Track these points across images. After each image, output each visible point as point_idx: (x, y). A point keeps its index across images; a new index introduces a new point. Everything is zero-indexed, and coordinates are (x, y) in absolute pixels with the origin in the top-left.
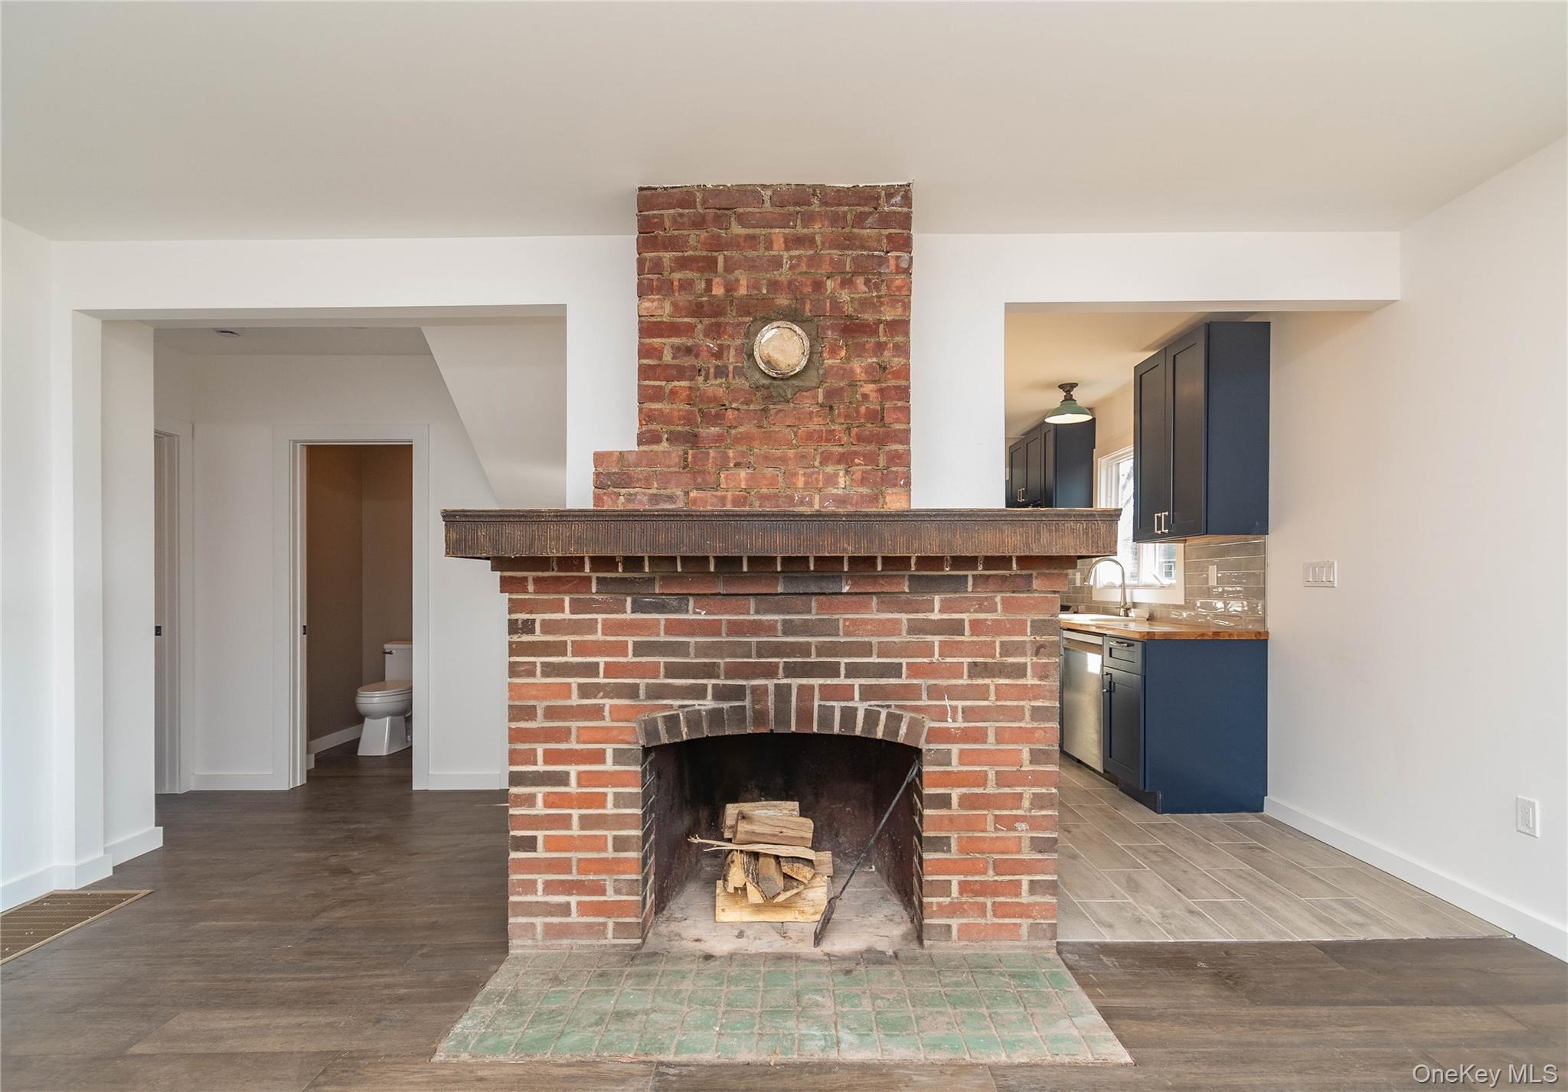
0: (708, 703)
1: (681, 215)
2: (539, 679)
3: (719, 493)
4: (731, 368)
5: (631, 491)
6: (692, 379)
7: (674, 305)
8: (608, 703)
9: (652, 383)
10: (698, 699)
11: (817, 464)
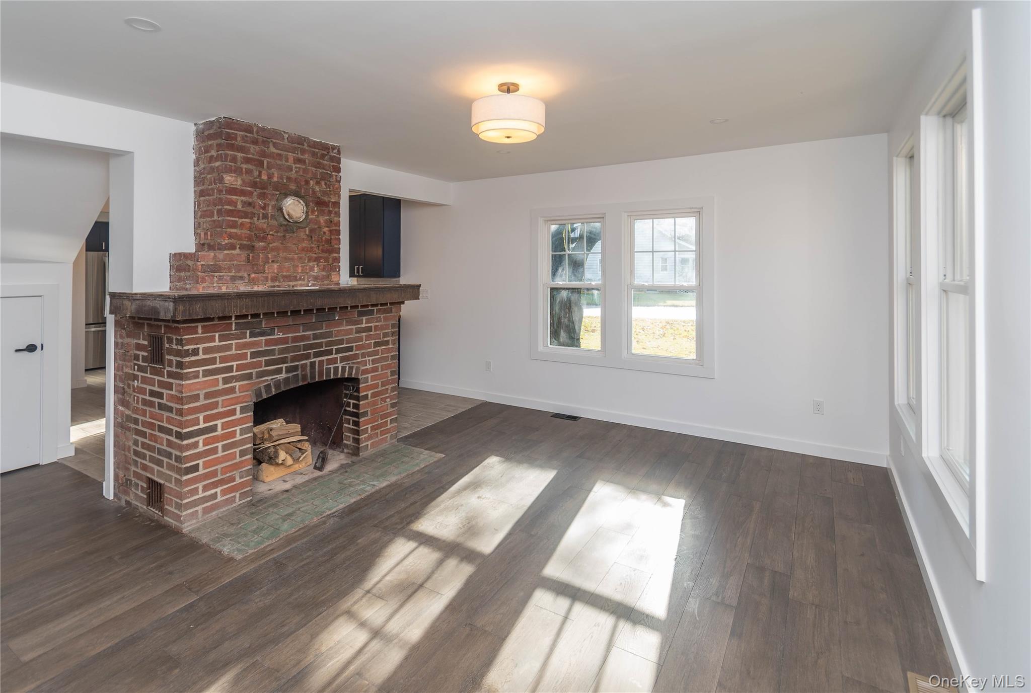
0: (284, 375)
1: (246, 136)
2: (201, 379)
3: (264, 275)
4: (270, 215)
5: (221, 274)
6: (251, 218)
7: (243, 180)
8: (237, 384)
9: (232, 219)
10: (279, 374)
11: (306, 261)
